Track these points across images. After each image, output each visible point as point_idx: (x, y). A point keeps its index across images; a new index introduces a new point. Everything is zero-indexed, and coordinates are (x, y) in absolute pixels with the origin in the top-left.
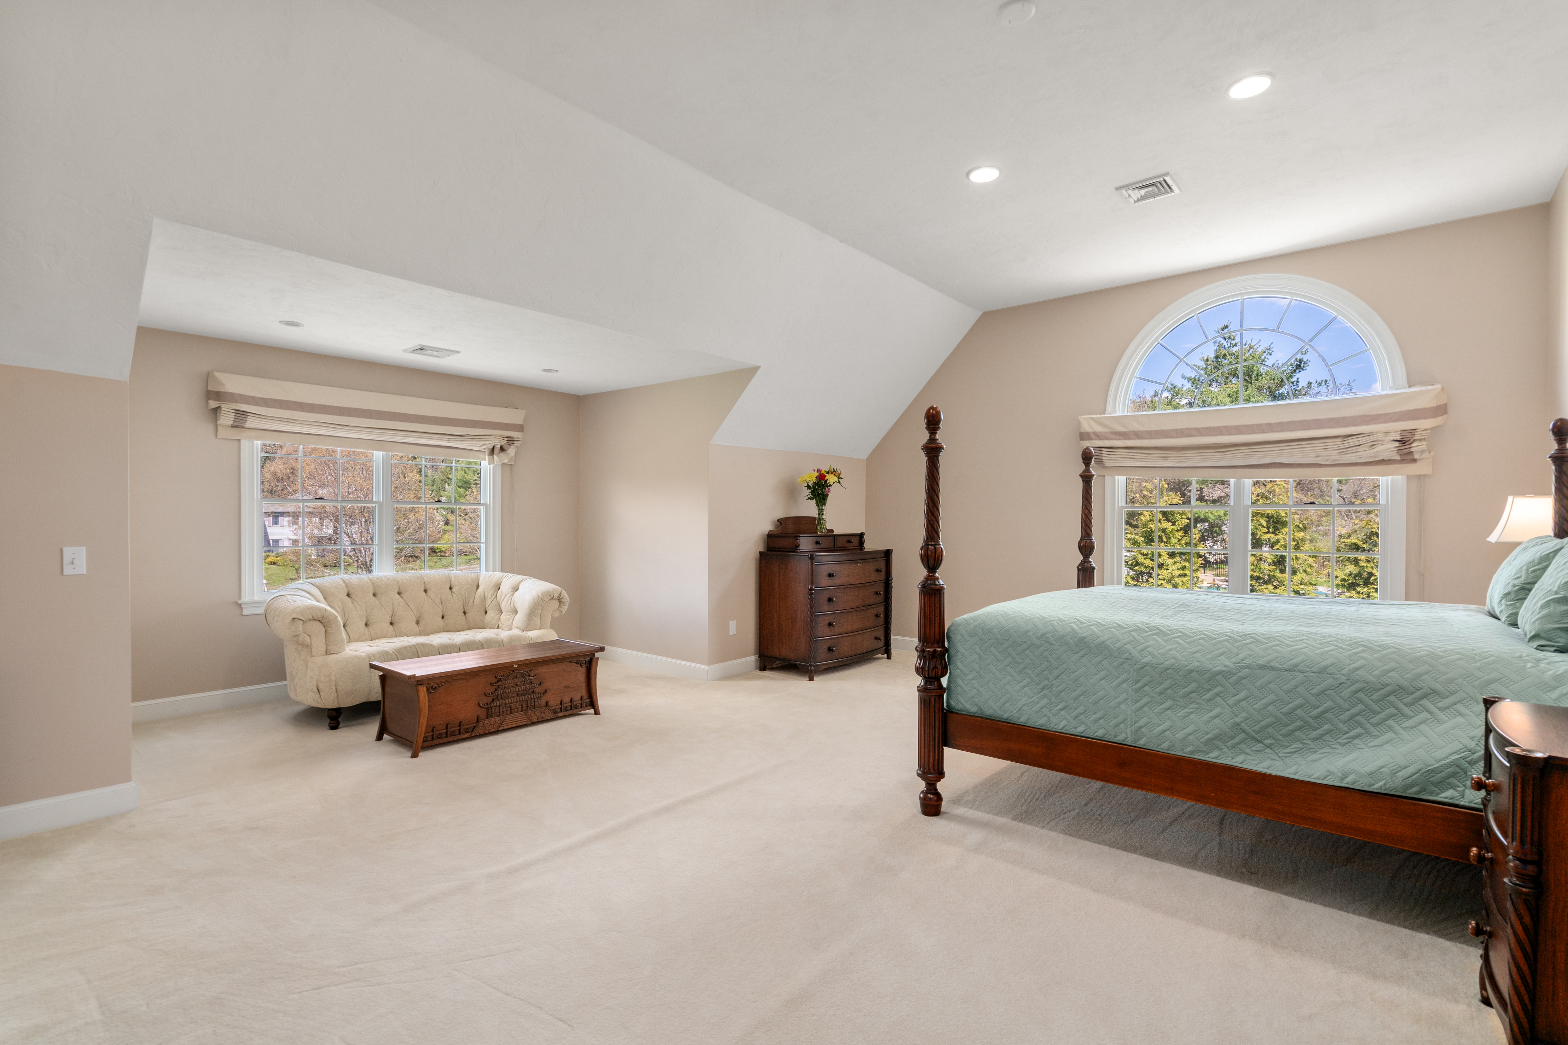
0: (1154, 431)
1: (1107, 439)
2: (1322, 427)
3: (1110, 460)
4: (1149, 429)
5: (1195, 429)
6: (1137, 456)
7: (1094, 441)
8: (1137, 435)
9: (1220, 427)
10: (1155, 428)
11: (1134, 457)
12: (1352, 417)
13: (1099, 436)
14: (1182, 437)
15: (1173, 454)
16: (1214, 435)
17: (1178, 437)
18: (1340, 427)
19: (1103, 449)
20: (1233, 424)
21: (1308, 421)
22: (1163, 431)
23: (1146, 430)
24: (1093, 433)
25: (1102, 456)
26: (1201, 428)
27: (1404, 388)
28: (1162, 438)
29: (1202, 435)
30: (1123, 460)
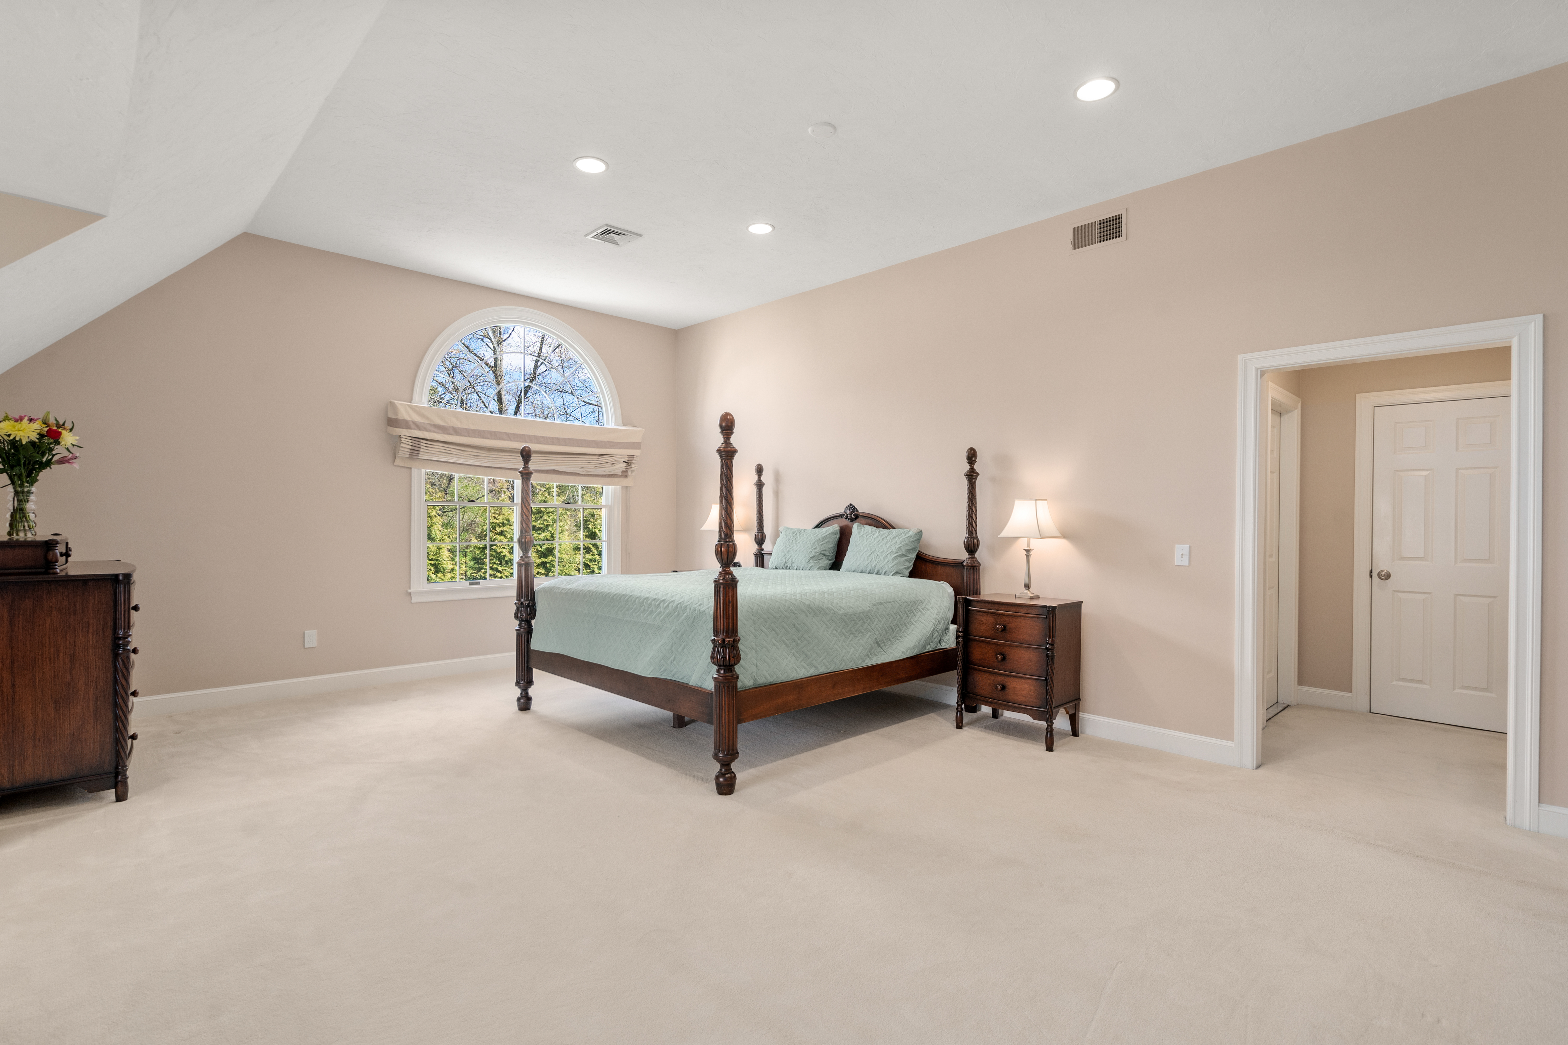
0: (472, 430)
1: (426, 430)
2: (588, 446)
3: (427, 452)
4: (467, 427)
5: (506, 433)
6: (454, 452)
7: (412, 431)
8: (456, 431)
9: (524, 435)
10: (472, 427)
11: (451, 452)
12: (604, 441)
13: (418, 427)
14: (495, 439)
15: (484, 453)
16: (520, 442)
17: (492, 439)
18: (598, 448)
19: (422, 441)
20: (534, 435)
21: (581, 440)
22: (479, 431)
23: (464, 427)
24: (413, 422)
25: (421, 448)
26: (511, 433)
27: (621, 426)
28: (478, 438)
29: (511, 440)
30: (440, 455)
